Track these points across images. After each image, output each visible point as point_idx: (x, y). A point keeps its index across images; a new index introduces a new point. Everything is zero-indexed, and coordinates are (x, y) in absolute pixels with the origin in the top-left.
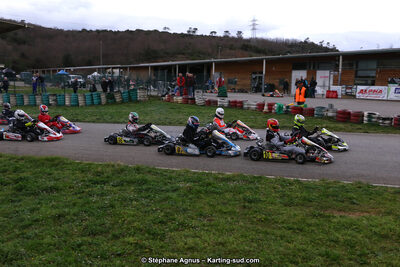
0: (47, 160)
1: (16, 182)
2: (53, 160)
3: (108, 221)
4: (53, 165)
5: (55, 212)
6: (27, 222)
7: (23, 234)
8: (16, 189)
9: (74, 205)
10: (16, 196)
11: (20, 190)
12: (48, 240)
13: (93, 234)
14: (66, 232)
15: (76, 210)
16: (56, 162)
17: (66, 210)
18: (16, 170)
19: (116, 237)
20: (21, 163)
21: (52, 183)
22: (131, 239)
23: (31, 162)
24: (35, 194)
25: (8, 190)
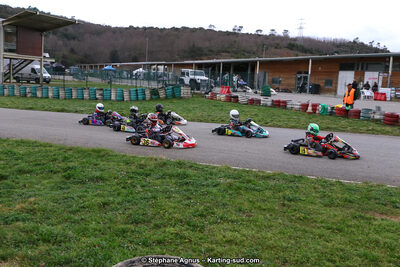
0: (94, 151)
1: (65, 170)
2: (99, 151)
3: (150, 212)
4: (99, 156)
5: (100, 200)
6: (74, 207)
7: (70, 218)
8: (64, 177)
9: (119, 194)
10: (65, 184)
11: (68, 178)
12: (93, 225)
13: (136, 222)
14: (110, 220)
15: (120, 199)
16: (102, 153)
17: (111, 199)
18: (65, 159)
19: (157, 227)
20: (70, 153)
21: (98, 174)
22: (172, 230)
23: (79, 152)
24: (83, 183)
25: (57, 178)
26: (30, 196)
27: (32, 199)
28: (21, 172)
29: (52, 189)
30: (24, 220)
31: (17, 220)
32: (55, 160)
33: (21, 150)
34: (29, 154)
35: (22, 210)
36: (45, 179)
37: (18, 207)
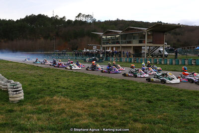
0: (194, 92)
1: (180, 101)
4: (197, 95)
6: (187, 121)
8: (179, 104)
10: (180, 108)
11: (182, 105)
18: (179, 95)
20: (181, 92)
21: (198, 104)
23: (186, 92)
24: (189, 108)
25: (176, 104)
26: (164, 112)
27: (165, 114)
28: (158, 100)
29: (174, 110)
30: (162, 124)
31: (159, 123)
32: (174, 95)
33: (157, 89)
34: (161, 92)
35: (161, 118)
36: (170, 104)
37: (159, 117)
